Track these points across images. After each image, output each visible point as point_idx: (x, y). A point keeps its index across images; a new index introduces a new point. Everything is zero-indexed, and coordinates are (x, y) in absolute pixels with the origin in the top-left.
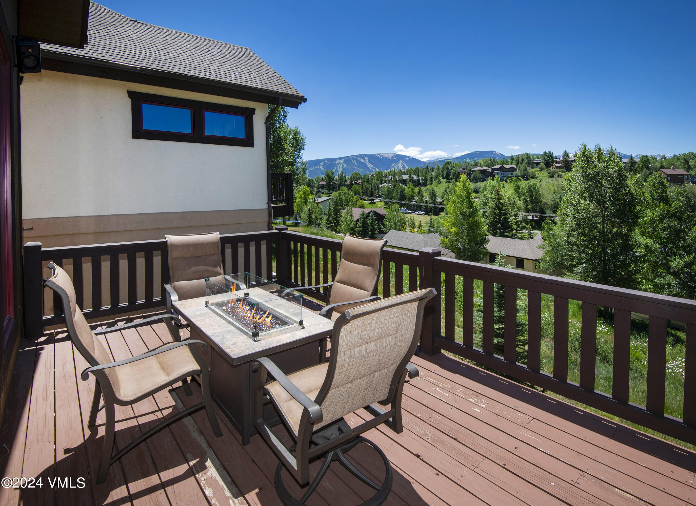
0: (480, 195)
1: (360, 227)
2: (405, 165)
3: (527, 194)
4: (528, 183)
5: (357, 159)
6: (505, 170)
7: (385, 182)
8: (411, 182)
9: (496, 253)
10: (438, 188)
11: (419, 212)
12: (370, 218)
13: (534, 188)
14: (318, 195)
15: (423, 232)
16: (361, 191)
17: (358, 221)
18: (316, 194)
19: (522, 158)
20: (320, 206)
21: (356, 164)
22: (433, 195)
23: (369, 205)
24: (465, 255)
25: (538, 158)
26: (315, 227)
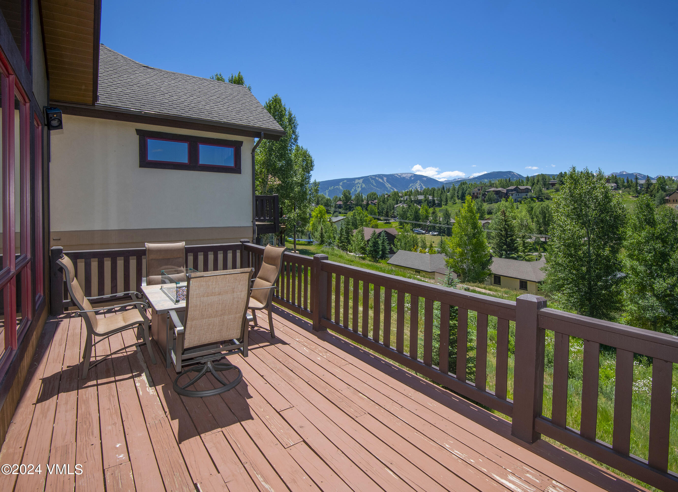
0: (494, 216)
1: (371, 247)
2: (422, 185)
3: (540, 216)
4: (542, 204)
5: (376, 179)
6: (520, 191)
7: (400, 202)
8: (426, 203)
9: (501, 274)
10: (453, 208)
11: (432, 233)
12: (381, 238)
13: (547, 209)
14: (335, 214)
15: (433, 252)
16: (376, 211)
17: (369, 240)
18: (333, 214)
19: (537, 178)
20: (335, 226)
21: (375, 184)
22: (447, 216)
23: (384, 225)
24: (469, 276)
25: (554, 179)
26: (326, 246)
